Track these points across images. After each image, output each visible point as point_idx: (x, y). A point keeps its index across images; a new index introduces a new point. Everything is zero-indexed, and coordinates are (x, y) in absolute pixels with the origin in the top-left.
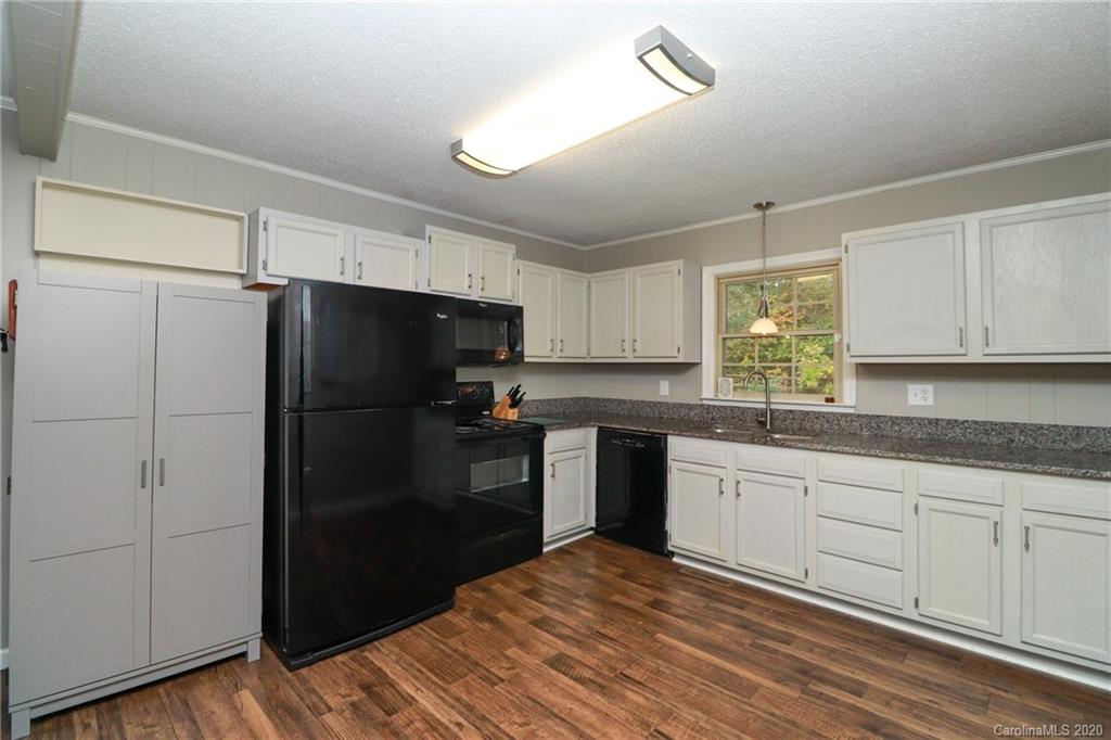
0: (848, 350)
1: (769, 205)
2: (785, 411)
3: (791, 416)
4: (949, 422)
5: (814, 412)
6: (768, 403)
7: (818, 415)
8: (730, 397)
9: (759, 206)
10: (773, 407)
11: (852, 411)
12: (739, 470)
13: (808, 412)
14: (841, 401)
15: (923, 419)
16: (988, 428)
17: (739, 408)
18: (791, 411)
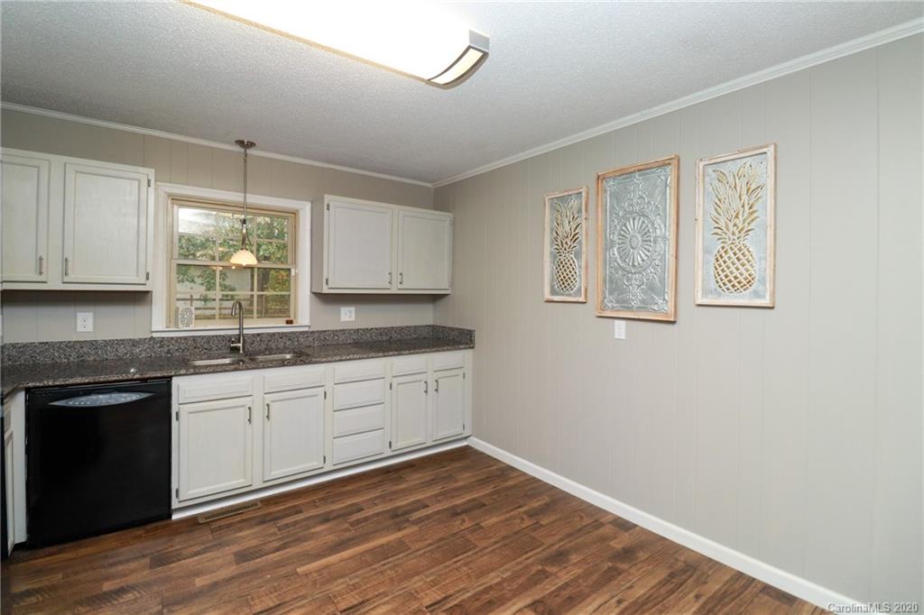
0: (327, 284)
1: (251, 145)
2: (254, 335)
3: (258, 339)
4: (364, 330)
5: (279, 333)
6: (241, 328)
7: (282, 335)
8: (191, 327)
9: (241, 143)
10: (245, 332)
11: (306, 329)
12: (266, 394)
13: (274, 334)
14: (297, 323)
15: (350, 330)
16: (381, 331)
17: (203, 337)
18: (259, 335)
